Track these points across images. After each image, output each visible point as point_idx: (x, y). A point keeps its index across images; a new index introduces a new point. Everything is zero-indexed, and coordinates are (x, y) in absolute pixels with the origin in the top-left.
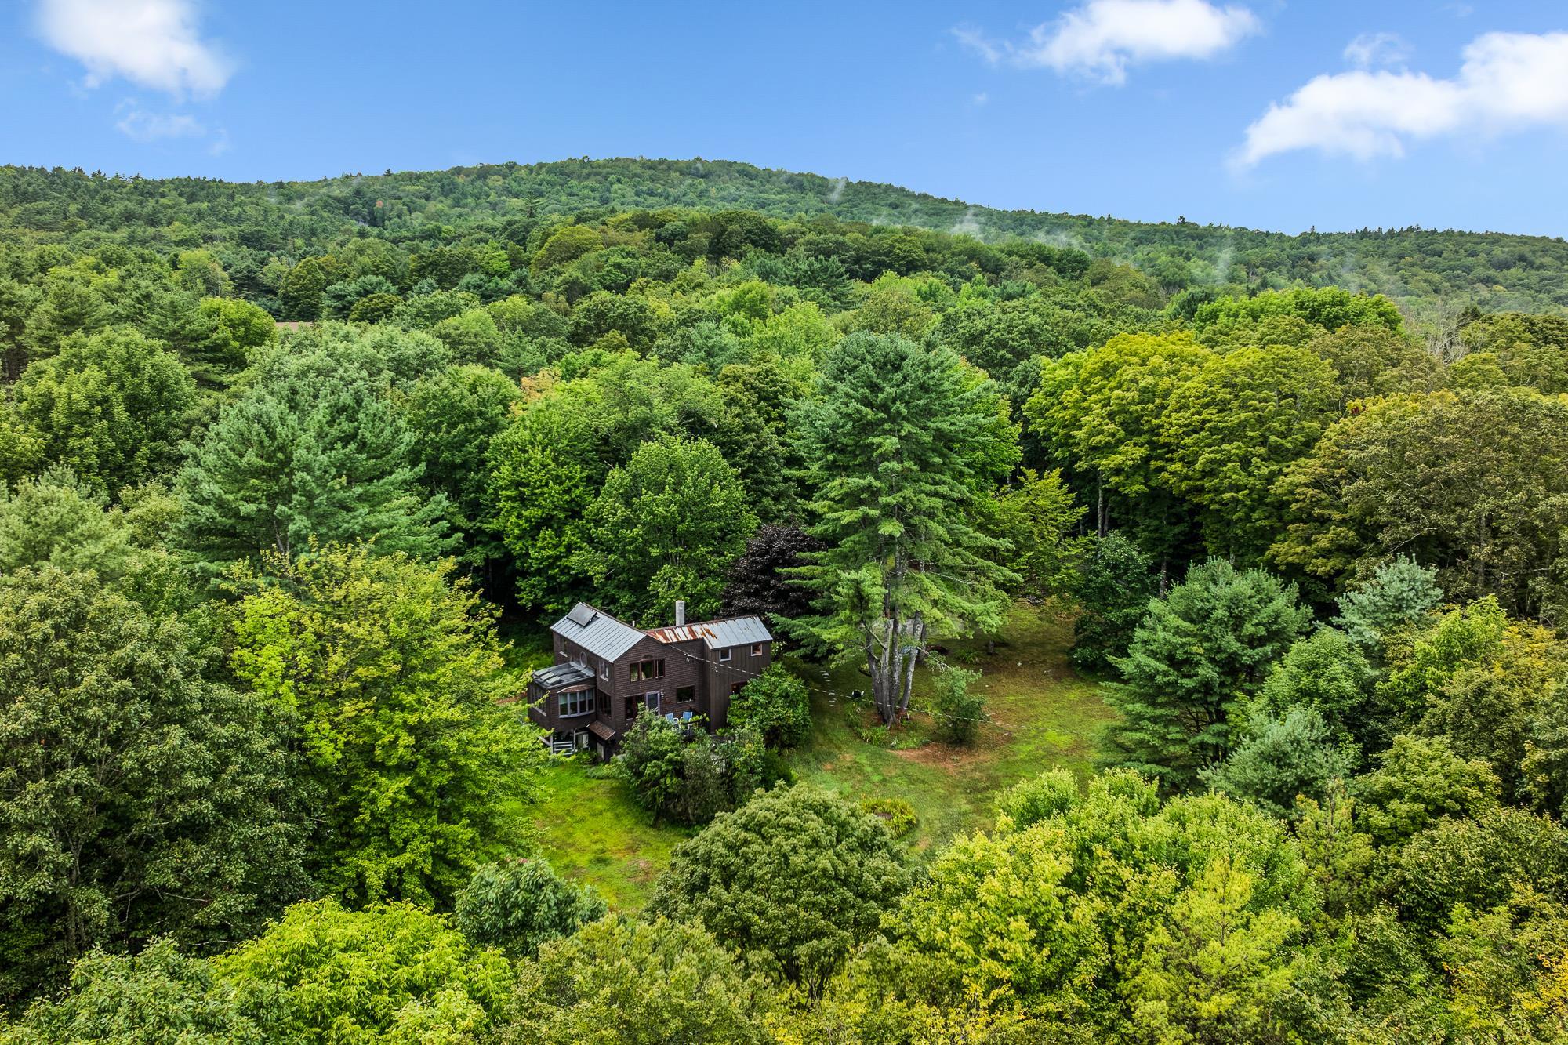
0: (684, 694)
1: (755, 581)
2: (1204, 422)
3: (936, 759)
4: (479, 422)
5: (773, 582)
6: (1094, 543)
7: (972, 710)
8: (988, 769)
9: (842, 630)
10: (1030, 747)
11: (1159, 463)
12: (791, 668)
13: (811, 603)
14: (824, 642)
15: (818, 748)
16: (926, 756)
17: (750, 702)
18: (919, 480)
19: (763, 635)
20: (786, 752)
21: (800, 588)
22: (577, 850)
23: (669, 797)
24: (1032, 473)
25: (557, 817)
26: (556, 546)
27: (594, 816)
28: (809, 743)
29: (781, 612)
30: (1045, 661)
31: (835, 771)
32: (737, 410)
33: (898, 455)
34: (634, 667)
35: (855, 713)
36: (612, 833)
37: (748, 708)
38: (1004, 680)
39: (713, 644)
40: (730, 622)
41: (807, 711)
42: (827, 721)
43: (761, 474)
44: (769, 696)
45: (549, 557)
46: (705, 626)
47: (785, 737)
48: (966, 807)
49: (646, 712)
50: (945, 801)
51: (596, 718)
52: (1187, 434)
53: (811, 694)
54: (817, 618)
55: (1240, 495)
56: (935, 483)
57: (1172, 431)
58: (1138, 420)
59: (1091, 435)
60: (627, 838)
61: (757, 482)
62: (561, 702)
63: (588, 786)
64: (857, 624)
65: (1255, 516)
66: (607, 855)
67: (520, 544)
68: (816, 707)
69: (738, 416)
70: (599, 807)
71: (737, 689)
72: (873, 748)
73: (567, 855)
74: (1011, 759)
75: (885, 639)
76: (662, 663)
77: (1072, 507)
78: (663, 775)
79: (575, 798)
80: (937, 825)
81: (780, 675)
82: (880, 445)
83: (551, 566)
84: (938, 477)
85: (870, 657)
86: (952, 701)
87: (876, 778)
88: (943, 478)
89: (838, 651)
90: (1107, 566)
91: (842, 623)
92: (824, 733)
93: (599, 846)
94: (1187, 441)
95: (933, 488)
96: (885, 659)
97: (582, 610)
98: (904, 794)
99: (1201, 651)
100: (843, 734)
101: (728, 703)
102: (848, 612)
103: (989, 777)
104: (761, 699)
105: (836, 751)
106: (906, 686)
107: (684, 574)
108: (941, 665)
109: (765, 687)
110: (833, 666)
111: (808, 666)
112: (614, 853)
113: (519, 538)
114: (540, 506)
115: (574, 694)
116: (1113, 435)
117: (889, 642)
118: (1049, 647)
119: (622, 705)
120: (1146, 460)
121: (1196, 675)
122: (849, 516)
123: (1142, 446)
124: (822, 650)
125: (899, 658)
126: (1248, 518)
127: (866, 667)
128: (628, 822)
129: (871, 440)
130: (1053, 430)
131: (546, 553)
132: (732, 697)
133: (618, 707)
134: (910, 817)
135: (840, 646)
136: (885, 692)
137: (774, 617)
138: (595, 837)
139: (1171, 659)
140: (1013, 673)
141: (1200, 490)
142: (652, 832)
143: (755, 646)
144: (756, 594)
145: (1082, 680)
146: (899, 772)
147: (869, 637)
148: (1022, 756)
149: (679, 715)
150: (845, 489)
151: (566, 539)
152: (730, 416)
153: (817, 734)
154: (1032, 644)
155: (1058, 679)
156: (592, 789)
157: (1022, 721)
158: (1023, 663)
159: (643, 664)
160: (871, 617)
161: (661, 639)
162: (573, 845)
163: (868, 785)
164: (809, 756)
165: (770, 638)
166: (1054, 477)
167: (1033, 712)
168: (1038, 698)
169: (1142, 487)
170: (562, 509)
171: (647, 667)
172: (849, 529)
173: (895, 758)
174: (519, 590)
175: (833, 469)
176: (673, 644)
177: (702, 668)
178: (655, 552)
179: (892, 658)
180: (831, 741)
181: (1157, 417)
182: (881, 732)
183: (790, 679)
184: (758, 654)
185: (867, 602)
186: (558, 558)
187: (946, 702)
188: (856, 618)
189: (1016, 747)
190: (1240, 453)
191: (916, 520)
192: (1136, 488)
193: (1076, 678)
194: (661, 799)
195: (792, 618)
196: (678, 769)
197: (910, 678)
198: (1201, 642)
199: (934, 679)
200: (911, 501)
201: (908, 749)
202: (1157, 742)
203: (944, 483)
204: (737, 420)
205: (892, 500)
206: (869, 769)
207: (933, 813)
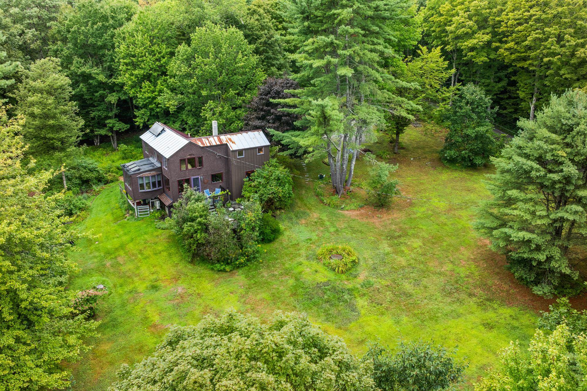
0: (215, 177)
1: (262, 110)
2: (531, 16)
3: (368, 216)
4: (111, 22)
5: (272, 111)
6: (459, 90)
7: (389, 188)
8: (399, 223)
9: (312, 139)
10: (423, 209)
11: (498, 44)
12: (282, 162)
13: (295, 123)
14: (301, 147)
15: (297, 209)
16: (362, 215)
17: (256, 183)
18: (363, 42)
19: (265, 142)
20: (278, 212)
21: (289, 115)
22: (140, 279)
23: (199, 245)
24: (424, 49)
25: (133, 255)
26: (153, 92)
27: (156, 254)
28: (292, 206)
29: (277, 129)
30: (426, 158)
31: (307, 225)
32: (257, 17)
33: (350, 23)
34: (182, 161)
35: (320, 187)
36: (165, 267)
37: (255, 186)
38: (404, 168)
39: (233, 147)
40: (244, 134)
41: (291, 188)
42: (304, 192)
43: (270, 54)
44: (268, 179)
45: (149, 98)
46: (229, 136)
47: (277, 204)
48: (388, 249)
49: (189, 190)
50: (375, 245)
51: (163, 192)
52: (520, 24)
53: (293, 178)
54: (297, 133)
55: (555, 59)
56: (374, 44)
57: (510, 23)
58: (486, 20)
59: (457, 28)
60: (173, 271)
61: (267, 58)
62: (140, 182)
63: (155, 234)
64: (322, 135)
65: (562, 72)
66: (158, 283)
67: (133, 90)
68: (297, 185)
69: (257, 20)
70: (160, 248)
71: (248, 174)
72: (330, 209)
73: (133, 283)
74: (413, 216)
75: (339, 145)
76: (200, 159)
77: (447, 69)
78: (196, 232)
79: (146, 242)
80: (371, 262)
81: (275, 166)
82: (339, 15)
83: (151, 103)
84: (375, 40)
85: (330, 155)
86: (379, 182)
87: (332, 230)
88: (379, 41)
89: (309, 153)
90: (467, 103)
91: (313, 134)
92: (302, 200)
93: (155, 276)
94: (520, 28)
95: (373, 47)
96: (338, 156)
97: (157, 126)
98: (349, 241)
99: (565, 155)
100: (312, 200)
101: (243, 183)
102: (316, 127)
103: (401, 229)
104: (262, 181)
105: (308, 211)
106: (350, 172)
107: (222, 107)
108: (374, 161)
109: (265, 174)
110: (306, 161)
111: (293, 161)
112: (163, 281)
113: (132, 87)
114: (142, 68)
115: (148, 177)
116: (470, 28)
117: (341, 146)
118: (427, 150)
119: (176, 184)
120: (489, 43)
121: (562, 171)
122: (317, 63)
123: (488, 34)
124: (301, 151)
125: (346, 156)
126: (557, 74)
127: (327, 160)
128: (176, 259)
129: (334, 11)
130: (432, 29)
131: (147, 95)
132: (245, 180)
133: (174, 186)
134: (354, 258)
135: (311, 149)
136: (338, 176)
137: (272, 131)
138: (153, 270)
139: (540, 160)
140: (409, 164)
141: (525, 59)
142: (190, 266)
143: (260, 149)
144: (263, 118)
145: (448, 168)
146: (346, 225)
147: (329, 143)
148: (418, 215)
149: (213, 190)
150: (316, 45)
151: (158, 87)
152: (252, 20)
153: (297, 201)
154: (418, 148)
155: (434, 168)
156: (157, 236)
157: (417, 193)
158: (414, 158)
159: (189, 159)
160: (331, 131)
161: (200, 144)
162: (138, 275)
163: (327, 234)
164: (292, 215)
165: (268, 143)
166: (437, 51)
167: (422, 187)
168: (424, 179)
169: (486, 59)
170: (155, 70)
171: (191, 161)
172: (318, 72)
173: (343, 215)
174: (135, 117)
175: (308, 32)
176: (207, 147)
177: (227, 161)
178: (204, 93)
179: (343, 155)
180: (305, 205)
181: (499, 16)
182: (336, 199)
183: (281, 168)
184: (262, 153)
185: (329, 121)
186: (154, 98)
187: (376, 182)
188: (321, 131)
189: (415, 209)
190: (557, 32)
191: (361, 68)
192: (482, 59)
193: (444, 166)
194: (194, 247)
195: (283, 133)
196: (205, 228)
197: (353, 168)
198: (562, 148)
199: (369, 169)
200: (358, 55)
201: (351, 210)
202: (528, 217)
203: (379, 44)
204: (257, 22)
205: (347, 52)
206: (328, 223)
207: (367, 254)
